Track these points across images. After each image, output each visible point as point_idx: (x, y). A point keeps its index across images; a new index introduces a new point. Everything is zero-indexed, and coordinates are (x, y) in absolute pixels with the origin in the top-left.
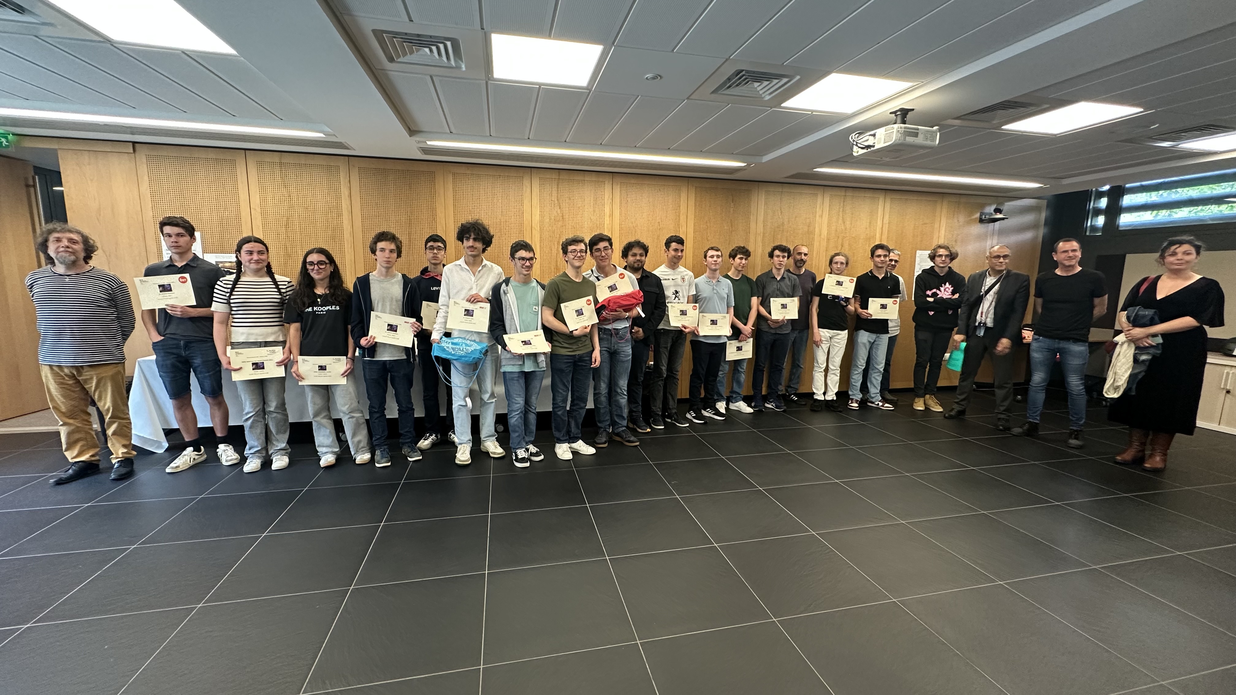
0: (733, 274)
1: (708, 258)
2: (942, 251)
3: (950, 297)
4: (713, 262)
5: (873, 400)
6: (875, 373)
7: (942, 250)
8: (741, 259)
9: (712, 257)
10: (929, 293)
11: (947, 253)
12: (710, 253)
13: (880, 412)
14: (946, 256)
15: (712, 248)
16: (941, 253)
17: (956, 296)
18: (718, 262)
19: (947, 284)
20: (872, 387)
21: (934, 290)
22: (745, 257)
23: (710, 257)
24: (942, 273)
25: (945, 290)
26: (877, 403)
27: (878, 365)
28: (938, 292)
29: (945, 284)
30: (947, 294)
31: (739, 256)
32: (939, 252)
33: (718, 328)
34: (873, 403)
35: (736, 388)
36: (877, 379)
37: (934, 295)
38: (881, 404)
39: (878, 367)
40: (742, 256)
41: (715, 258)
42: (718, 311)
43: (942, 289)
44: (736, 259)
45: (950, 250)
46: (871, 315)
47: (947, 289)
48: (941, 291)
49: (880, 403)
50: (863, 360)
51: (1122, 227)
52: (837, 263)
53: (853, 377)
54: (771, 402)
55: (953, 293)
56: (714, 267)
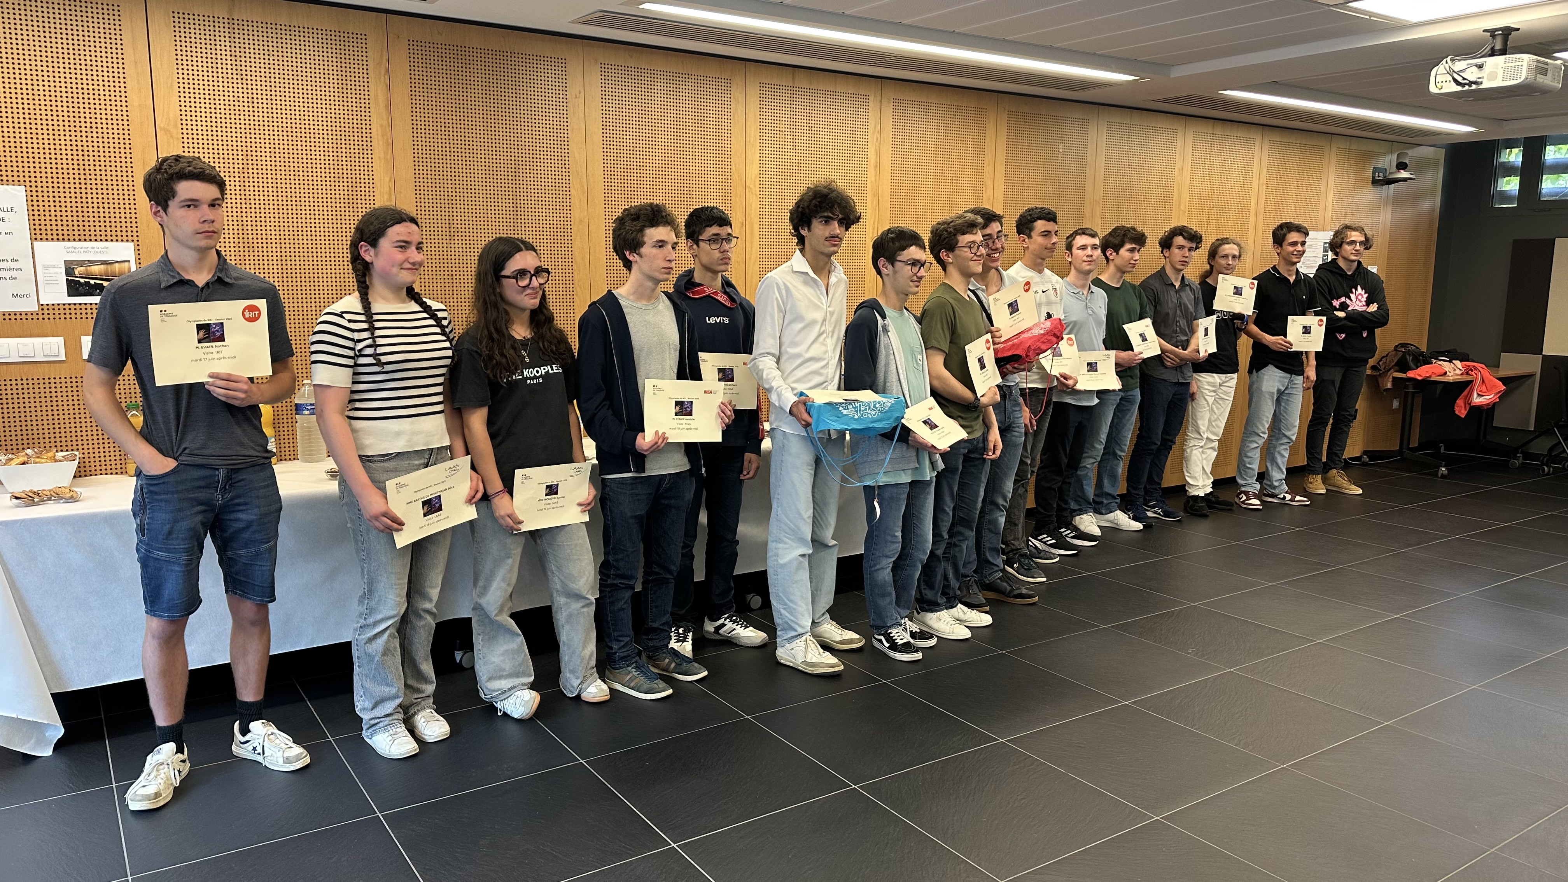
0: (1111, 278)
1: (1074, 250)
2: (1355, 236)
3: (1363, 309)
4: (1085, 258)
5: (1276, 492)
6: (1282, 444)
7: (1354, 233)
8: (1132, 250)
9: (1083, 247)
10: (1336, 303)
11: (1363, 239)
12: (1080, 240)
13: (1287, 509)
14: (1361, 243)
15: (1083, 232)
16: (1353, 239)
17: (1373, 308)
18: (1094, 257)
19: (1359, 288)
20: (1275, 468)
21: (1343, 299)
22: (1138, 247)
23: (1079, 248)
24: (1349, 270)
25: (1357, 298)
26: (1282, 496)
27: (1289, 430)
28: (1348, 302)
29: (1356, 289)
30: (1361, 304)
31: (1128, 246)
32: (1351, 236)
33: (1100, 377)
34: (1273, 496)
35: (1107, 487)
36: (1283, 456)
37: (1344, 307)
38: (1288, 497)
39: (1288, 433)
40: (1134, 246)
41: (1089, 251)
42: (1097, 348)
43: (1353, 296)
44: (1123, 251)
45: (1366, 235)
46: (1291, 345)
47: (1360, 297)
48: (1351, 300)
49: (1286, 495)
50: (1267, 422)
51: (1545, 196)
52: (1226, 256)
53: (1249, 454)
54: (1153, 507)
55: (1368, 303)
56: (1088, 267)
